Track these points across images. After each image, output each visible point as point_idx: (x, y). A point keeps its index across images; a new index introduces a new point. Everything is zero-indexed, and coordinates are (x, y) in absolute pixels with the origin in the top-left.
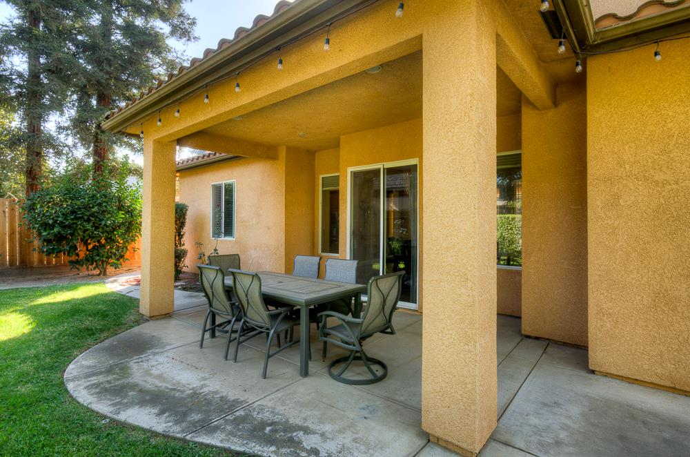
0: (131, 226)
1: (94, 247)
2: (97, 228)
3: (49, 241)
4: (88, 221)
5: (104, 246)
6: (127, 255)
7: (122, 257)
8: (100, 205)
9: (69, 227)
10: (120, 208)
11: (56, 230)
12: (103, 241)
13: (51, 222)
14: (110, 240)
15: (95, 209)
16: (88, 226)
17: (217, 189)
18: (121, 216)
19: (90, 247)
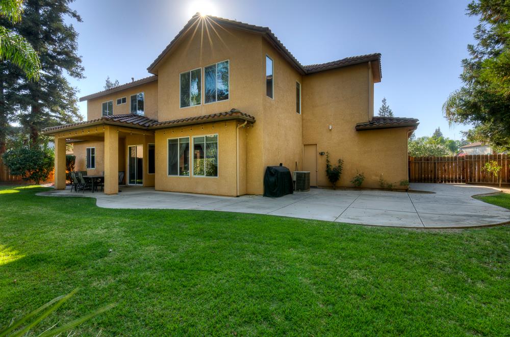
0: (50, 164)
1: (34, 173)
2: (35, 165)
3: (13, 170)
4: (31, 162)
5: (38, 172)
6: (49, 176)
7: (46, 177)
8: (36, 156)
9: (24, 164)
10: (46, 157)
11: (18, 166)
12: (38, 170)
13: (15, 163)
14: (41, 170)
15: (35, 158)
16: (32, 164)
17: (88, 150)
18: (46, 160)
19: (32, 173)
